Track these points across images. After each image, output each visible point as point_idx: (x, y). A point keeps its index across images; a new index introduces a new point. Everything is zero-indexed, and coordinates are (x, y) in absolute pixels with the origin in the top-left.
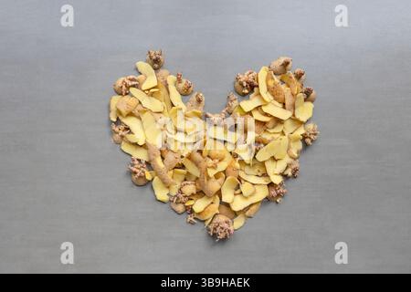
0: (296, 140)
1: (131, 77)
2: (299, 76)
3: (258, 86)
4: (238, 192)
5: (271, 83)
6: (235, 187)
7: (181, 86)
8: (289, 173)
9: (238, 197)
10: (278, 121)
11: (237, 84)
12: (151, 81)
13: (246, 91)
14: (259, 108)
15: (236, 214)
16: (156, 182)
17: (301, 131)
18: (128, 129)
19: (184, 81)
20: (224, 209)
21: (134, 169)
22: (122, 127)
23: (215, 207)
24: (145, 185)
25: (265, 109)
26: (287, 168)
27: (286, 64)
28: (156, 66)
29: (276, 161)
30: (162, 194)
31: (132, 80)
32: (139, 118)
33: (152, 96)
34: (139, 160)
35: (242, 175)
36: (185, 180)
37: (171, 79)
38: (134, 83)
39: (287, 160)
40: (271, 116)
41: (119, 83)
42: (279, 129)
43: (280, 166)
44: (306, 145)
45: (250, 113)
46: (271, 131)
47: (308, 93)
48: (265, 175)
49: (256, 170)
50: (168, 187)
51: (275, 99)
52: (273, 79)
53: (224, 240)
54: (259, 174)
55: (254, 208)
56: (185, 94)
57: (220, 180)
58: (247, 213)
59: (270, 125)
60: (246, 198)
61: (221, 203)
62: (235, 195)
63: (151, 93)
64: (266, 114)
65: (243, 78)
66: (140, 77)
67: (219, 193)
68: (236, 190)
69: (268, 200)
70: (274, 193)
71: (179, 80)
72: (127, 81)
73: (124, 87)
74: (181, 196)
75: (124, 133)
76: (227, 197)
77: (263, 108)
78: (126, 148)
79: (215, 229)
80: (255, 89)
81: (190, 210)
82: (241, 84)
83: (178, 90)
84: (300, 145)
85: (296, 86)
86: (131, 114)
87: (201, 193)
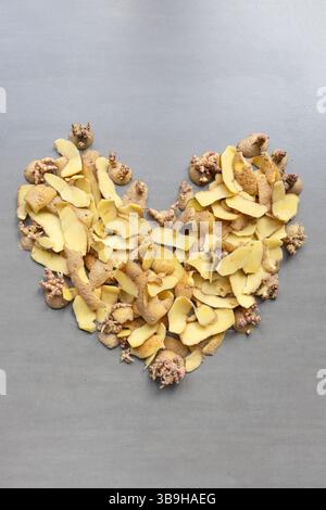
0: (273, 247)
1: (47, 159)
2: (278, 159)
3: (220, 172)
4: (192, 318)
5: (239, 168)
6: (188, 311)
7: (115, 172)
8: (264, 292)
9: (192, 326)
10: (249, 220)
11: (192, 169)
12: (73, 164)
13: (205, 179)
14: (221, 201)
15: (189, 350)
16: (78, 303)
17: (282, 234)
18: (42, 230)
19: (119, 165)
20: (172, 343)
21: (48, 286)
22: (33, 227)
23: (159, 341)
24: (63, 308)
25: (230, 203)
26: (261, 286)
27: (261, 141)
28: (82, 144)
29: (247, 275)
30: (86, 320)
31: (47, 163)
32: (57, 215)
33: (75, 185)
34: (55, 273)
35: (198, 294)
36: (119, 301)
37: (102, 163)
38: (50, 167)
39: (261, 275)
40: (239, 213)
41: (31, 167)
42: (250, 231)
43: (252, 284)
44: (288, 255)
45: (209, 208)
46: (239, 234)
47: (291, 181)
48: (230, 295)
49: (218, 288)
50: (95, 311)
51: (245, 190)
52: (241, 161)
53: (172, 386)
54: (223, 294)
55: (214, 341)
56: (121, 182)
57: (167, 301)
58: (205, 349)
59: (237, 226)
60: (203, 327)
61: (168, 334)
62: (188, 323)
63: (74, 182)
64: (232, 211)
65: (200, 161)
66: (60, 160)
67: (165, 319)
68: (189, 316)
69: (234, 331)
70: (242, 321)
71: (113, 164)
72: (42, 166)
73: (37, 172)
74: (111, 323)
75: (35, 236)
76: (177, 325)
77: (228, 202)
78: (38, 256)
79: (159, 371)
80: (217, 176)
81: (124, 344)
82: (198, 169)
83: (111, 177)
84: (279, 254)
85: (274, 172)
86: (45, 210)
87: (139, 320)
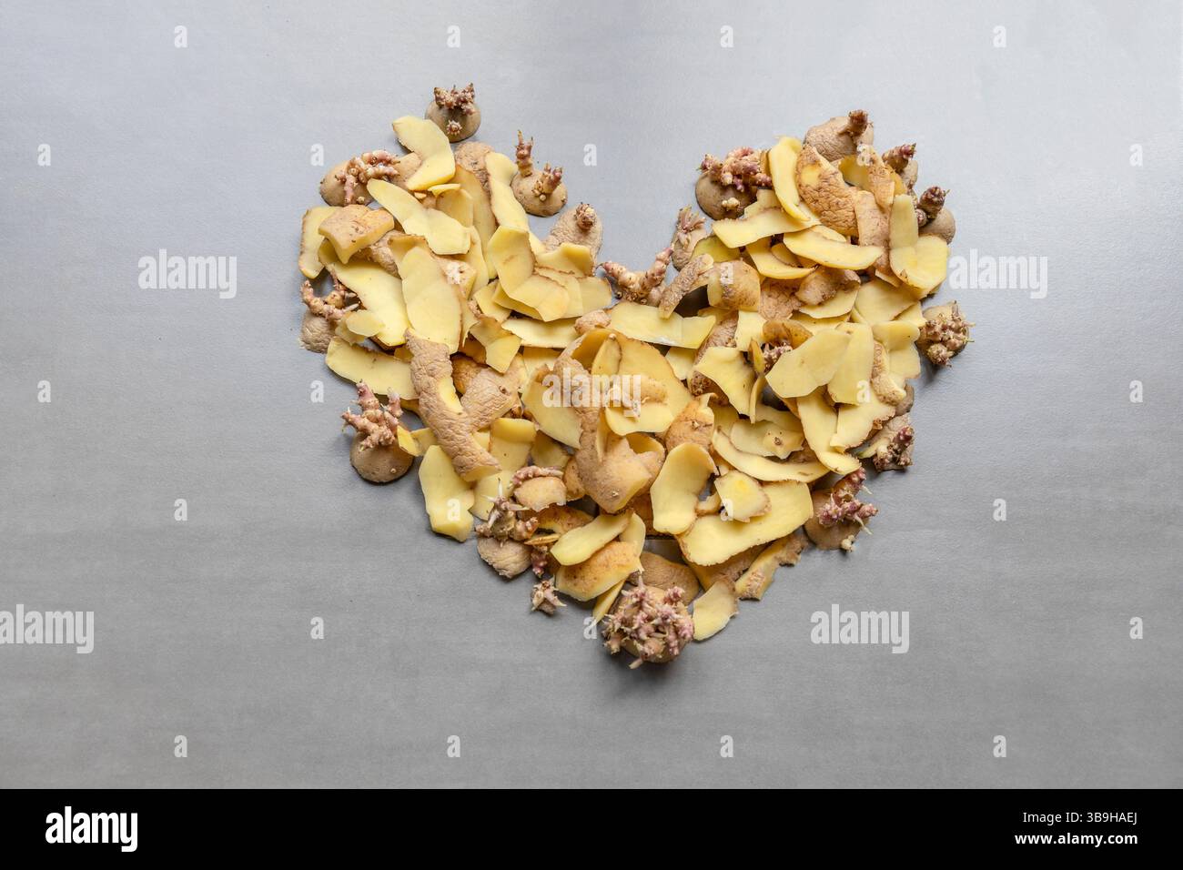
0: (896, 346)
1: (376, 153)
3: (769, 186)
4: (708, 505)
5: (810, 178)
6: (699, 483)
7: (529, 185)
8: (881, 448)
9: (708, 525)
10: (837, 281)
11: (706, 183)
12: (436, 165)
13: (732, 201)
14: (776, 240)
15: (699, 579)
16: (433, 460)
17: (915, 321)
18: (356, 299)
19: (538, 172)
20: (661, 568)
21: (362, 422)
22: (335, 295)
23: (630, 555)
24: (394, 481)
25: (793, 245)
26: (874, 434)
28: (455, 125)
29: (837, 408)
30: (451, 510)
31: (376, 161)
32: (393, 271)
33: (437, 207)
34: (384, 399)
35: (722, 446)
36: (530, 463)
37: (500, 164)
38: (381, 168)
39: (869, 409)
40: (818, 266)
41: (339, 169)
42: (842, 305)
43: (851, 428)
44: (933, 368)
45: (743, 253)
46: (816, 314)
47: (931, 204)
48: (802, 455)
49: (770, 439)
50: (472, 486)
51: (827, 223)
52: (815, 163)
54: (782, 454)
55: (763, 565)
56: (542, 206)
57: (648, 457)
58: (741, 585)
59: (813, 292)
60: (737, 524)
61: (652, 535)
62: (700, 515)
63: (433, 199)
64: (798, 261)
65: (727, 158)
66: (404, 159)
67: (642, 502)
68: (701, 497)
69: (809, 537)
70: (830, 507)
71: (523, 161)
72: (363, 166)
73: (351, 180)
74: (513, 508)
75: (338, 314)
76: (672, 515)
77: (788, 242)
78: (342, 361)
79: (628, 622)
80: (763, 195)
81: (543, 566)
82: (717, 180)
83: (520, 197)
84: (910, 363)
85: (889, 186)
86: (363, 258)
87: (583, 507)
